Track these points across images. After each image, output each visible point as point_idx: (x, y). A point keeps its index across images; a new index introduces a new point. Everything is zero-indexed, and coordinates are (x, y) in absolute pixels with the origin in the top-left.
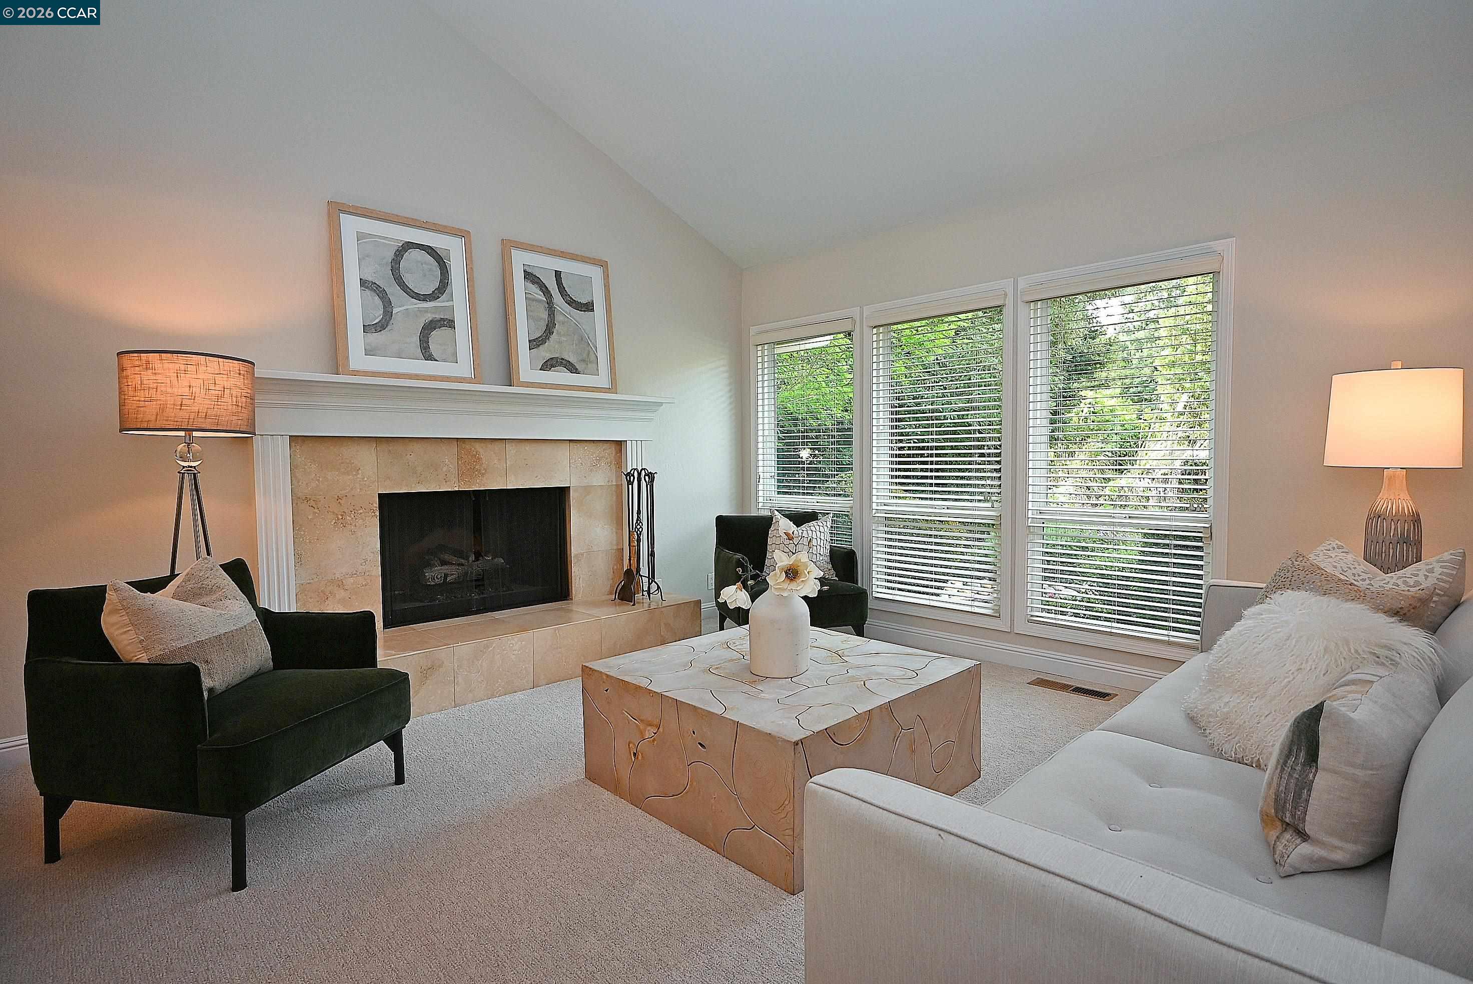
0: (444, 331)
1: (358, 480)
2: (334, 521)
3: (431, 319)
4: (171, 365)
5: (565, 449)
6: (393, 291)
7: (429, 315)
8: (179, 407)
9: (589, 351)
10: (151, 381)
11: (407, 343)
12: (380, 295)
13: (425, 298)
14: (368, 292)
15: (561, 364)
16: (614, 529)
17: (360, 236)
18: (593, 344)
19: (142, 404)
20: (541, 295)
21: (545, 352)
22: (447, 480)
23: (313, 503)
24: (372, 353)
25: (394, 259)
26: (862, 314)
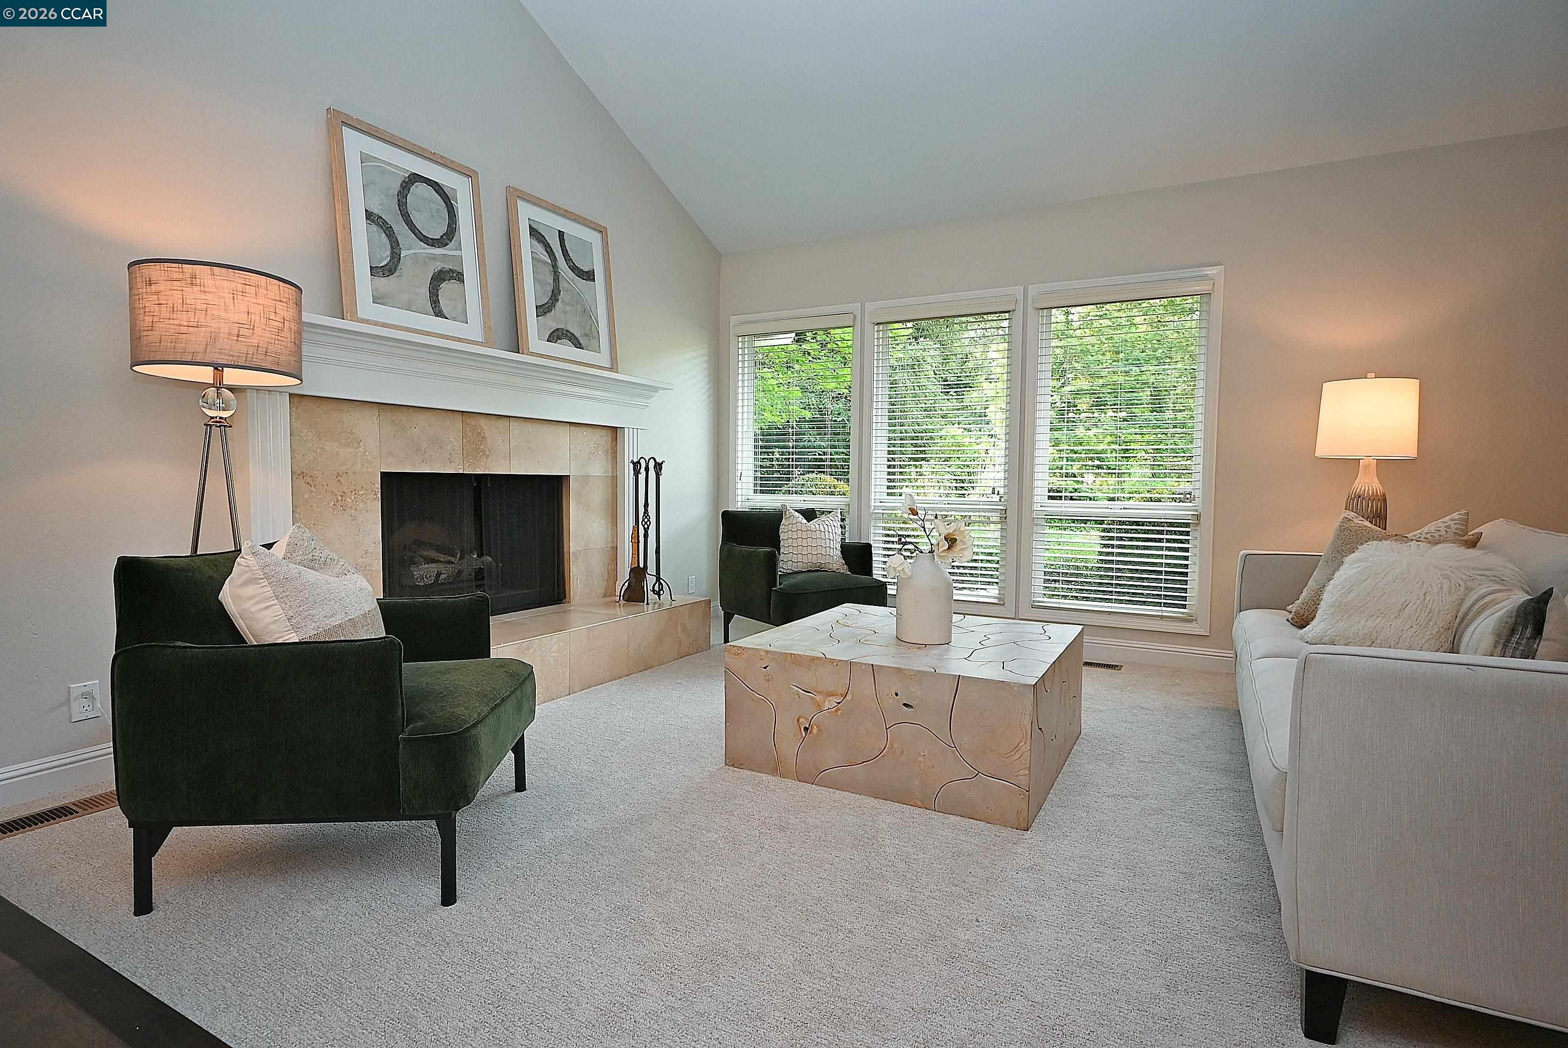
0: (454, 284)
1: (359, 454)
2: (333, 503)
3: (439, 268)
4: (226, 284)
5: (565, 431)
6: (400, 228)
7: (438, 263)
8: (236, 338)
9: (591, 325)
10: (199, 301)
11: (416, 294)
12: (387, 232)
13: (433, 243)
14: (374, 228)
15: (566, 337)
16: (609, 525)
17: (364, 158)
18: (595, 317)
19: (184, 330)
20: (545, 256)
21: (552, 322)
22: (452, 459)
23: (309, 479)
24: (380, 302)
25: (400, 191)
26: (863, 308)
